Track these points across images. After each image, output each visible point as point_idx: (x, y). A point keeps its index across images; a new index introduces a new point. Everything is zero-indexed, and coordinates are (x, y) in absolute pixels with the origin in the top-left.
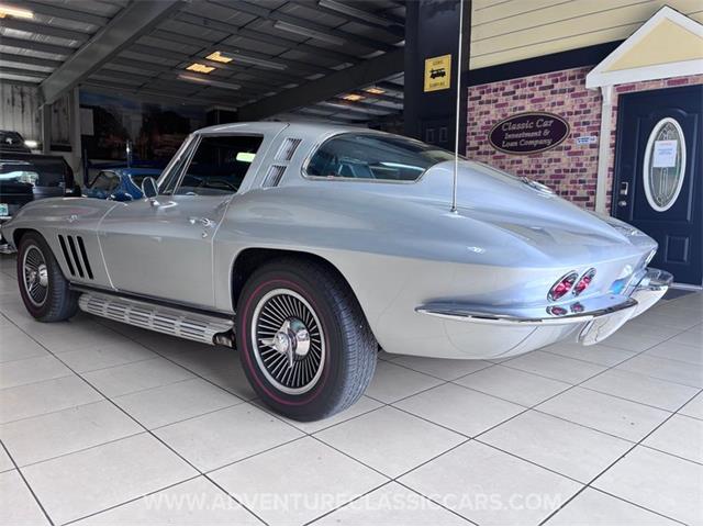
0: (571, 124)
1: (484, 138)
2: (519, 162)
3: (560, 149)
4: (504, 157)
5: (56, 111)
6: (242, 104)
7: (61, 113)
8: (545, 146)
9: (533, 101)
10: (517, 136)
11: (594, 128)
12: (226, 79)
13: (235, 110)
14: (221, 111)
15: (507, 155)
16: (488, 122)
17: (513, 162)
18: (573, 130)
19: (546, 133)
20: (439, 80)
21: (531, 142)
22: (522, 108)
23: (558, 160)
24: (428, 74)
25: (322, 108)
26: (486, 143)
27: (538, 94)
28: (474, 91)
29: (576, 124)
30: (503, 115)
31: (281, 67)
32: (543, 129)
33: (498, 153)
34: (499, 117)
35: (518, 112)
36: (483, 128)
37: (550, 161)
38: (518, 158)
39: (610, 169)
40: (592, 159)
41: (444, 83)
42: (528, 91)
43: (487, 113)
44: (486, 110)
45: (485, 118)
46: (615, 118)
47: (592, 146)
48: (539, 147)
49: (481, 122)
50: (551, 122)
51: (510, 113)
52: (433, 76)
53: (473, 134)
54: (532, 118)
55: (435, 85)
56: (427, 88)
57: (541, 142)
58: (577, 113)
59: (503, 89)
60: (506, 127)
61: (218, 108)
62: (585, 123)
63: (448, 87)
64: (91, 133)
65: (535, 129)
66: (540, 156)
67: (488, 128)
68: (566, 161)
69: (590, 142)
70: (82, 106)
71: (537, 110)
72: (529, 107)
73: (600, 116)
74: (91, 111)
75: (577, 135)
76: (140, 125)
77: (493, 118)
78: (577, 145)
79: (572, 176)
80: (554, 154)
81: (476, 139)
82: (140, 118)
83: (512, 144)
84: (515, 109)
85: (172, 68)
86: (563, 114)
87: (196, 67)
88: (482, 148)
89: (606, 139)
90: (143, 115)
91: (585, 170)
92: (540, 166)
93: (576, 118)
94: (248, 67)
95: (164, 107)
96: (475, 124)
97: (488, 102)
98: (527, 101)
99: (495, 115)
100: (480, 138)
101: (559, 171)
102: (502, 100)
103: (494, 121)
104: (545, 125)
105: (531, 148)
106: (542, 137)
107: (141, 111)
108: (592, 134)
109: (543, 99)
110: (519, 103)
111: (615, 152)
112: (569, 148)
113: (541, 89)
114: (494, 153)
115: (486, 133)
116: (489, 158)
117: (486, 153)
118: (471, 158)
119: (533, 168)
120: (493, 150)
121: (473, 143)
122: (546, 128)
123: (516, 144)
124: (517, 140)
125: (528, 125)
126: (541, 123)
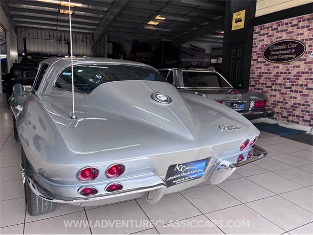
0: (307, 46)
1: (261, 54)
2: (278, 67)
3: (300, 60)
4: (269, 64)
5: (99, 44)
6: (174, 38)
7: (100, 45)
8: (292, 58)
9: (287, 33)
10: (277, 53)
12: (165, 27)
13: (171, 41)
14: (164, 41)
15: (271, 63)
16: (263, 46)
17: (274, 67)
18: (308, 49)
19: (293, 51)
20: (239, 23)
21: (285, 56)
22: (281, 37)
23: (299, 66)
24: (234, 21)
25: (211, 38)
26: (261, 57)
27: (290, 29)
28: (257, 29)
29: (310, 46)
30: (271, 41)
31: (188, 20)
32: (291, 49)
33: (267, 63)
34: (269, 43)
35: (279, 39)
36: (260, 49)
37: (294, 67)
38: (277, 65)
41: (241, 25)
42: (284, 28)
43: (263, 40)
44: (262, 39)
45: (262, 43)
48: (289, 59)
49: (259, 46)
50: (296, 45)
51: (274, 40)
52: (236, 22)
53: (255, 52)
54: (286, 43)
55: (237, 26)
56: (233, 29)
57: (290, 56)
58: (310, 39)
59: (271, 27)
60: (272, 48)
61: (164, 40)
63: (243, 27)
64: (112, 53)
65: (287, 49)
66: (289, 64)
67: (262, 48)
68: (303, 67)
70: (108, 42)
71: (288, 38)
72: (285, 37)
74: (112, 44)
75: (310, 52)
76: (131, 49)
77: (266, 43)
78: (309, 58)
79: (306, 76)
80: (297, 63)
81: (257, 54)
82: (131, 46)
83: (274, 58)
84: (277, 38)
85: (142, 24)
86: (303, 40)
87: (151, 23)
88: (259, 60)
90: (132, 44)
92: (289, 70)
93: (310, 43)
94: (173, 21)
95: (141, 41)
96: (256, 47)
97: (264, 34)
98: (284, 33)
99: (267, 41)
100: (258, 54)
101: (299, 73)
102: (271, 33)
103: (266, 45)
104: (293, 46)
105: (284, 59)
106: (291, 53)
107: (131, 43)
109: (292, 32)
110: (279, 34)
112: (305, 60)
113: (292, 26)
114: (265, 62)
115: (261, 51)
116: (262, 65)
117: (261, 62)
118: (253, 65)
119: (285, 71)
120: (265, 60)
121: (255, 57)
122: (293, 48)
123: (276, 57)
124: (277, 55)
125: (283, 47)
126: (290, 45)
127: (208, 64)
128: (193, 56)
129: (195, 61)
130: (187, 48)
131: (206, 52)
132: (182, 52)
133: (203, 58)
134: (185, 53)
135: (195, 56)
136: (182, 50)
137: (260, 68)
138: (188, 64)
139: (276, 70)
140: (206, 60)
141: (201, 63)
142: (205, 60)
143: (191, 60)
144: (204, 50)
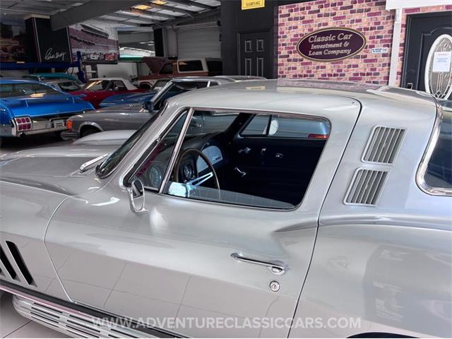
0: (367, 37)
1: (293, 48)
2: (323, 67)
3: (358, 57)
4: (310, 63)
6: (54, 13)
8: (345, 55)
9: (335, 19)
10: (321, 47)
11: (386, 41)
13: (48, 17)
15: (313, 62)
16: (296, 35)
17: (318, 68)
18: (369, 42)
19: (346, 44)
21: (334, 52)
22: (326, 24)
23: (356, 66)
25: (119, 15)
26: (295, 52)
27: (340, 13)
28: (284, 10)
29: (371, 38)
30: (309, 30)
32: (343, 41)
33: (305, 61)
34: (306, 31)
35: (322, 27)
36: (292, 40)
37: (349, 66)
38: (322, 64)
39: (398, 73)
40: (384, 65)
41: (260, 2)
42: (330, 10)
43: (296, 27)
44: (294, 25)
45: (293, 32)
46: (404, 33)
47: (384, 55)
48: (340, 55)
49: (291, 35)
50: (351, 35)
51: (315, 29)
53: (283, 45)
54: (335, 32)
55: (251, 4)
56: (244, 7)
57: (342, 52)
58: (372, 29)
59: (309, 8)
60: (312, 39)
61: (35, 16)
62: (378, 37)
63: (263, 6)
65: (336, 41)
66: (341, 63)
67: (296, 40)
68: (362, 66)
69: (382, 52)
71: (338, 26)
72: (332, 24)
73: (392, 31)
75: (372, 47)
77: (301, 32)
78: (372, 54)
79: (367, 78)
80: (353, 62)
81: (286, 48)
83: (317, 53)
84: (320, 25)
86: (361, 29)
88: (292, 56)
89: (397, 50)
91: (378, 74)
92: (341, 71)
93: (371, 33)
96: (285, 37)
97: (296, 19)
98: (330, 18)
99: (302, 30)
100: (289, 48)
101: (357, 74)
102: (308, 17)
103: (301, 35)
104: (346, 37)
105: (333, 56)
106: (343, 48)
108: (384, 46)
109: (344, 17)
110: (323, 20)
111: (403, 60)
112: (365, 56)
113: (343, 8)
114: (302, 60)
115: (294, 44)
116: (298, 65)
117: (295, 60)
118: (282, 64)
119: (335, 72)
120: (301, 57)
121: (284, 52)
122: (346, 40)
123: (321, 53)
124: (322, 50)
125: (331, 38)
126: (342, 36)
127: (116, 58)
128: (90, 44)
129: (95, 54)
130: (77, 31)
131: (110, 38)
132: (72, 37)
133: (107, 48)
134: (75, 39)
135: (94, 44)
136: (71, 34)
137: (295, 68)
138: (85, 58)
139: (321, 72)
140: (112, 51)
141: (105, 56)
142: (110, 51)
143: (88, 52)
144: (107, 35)
